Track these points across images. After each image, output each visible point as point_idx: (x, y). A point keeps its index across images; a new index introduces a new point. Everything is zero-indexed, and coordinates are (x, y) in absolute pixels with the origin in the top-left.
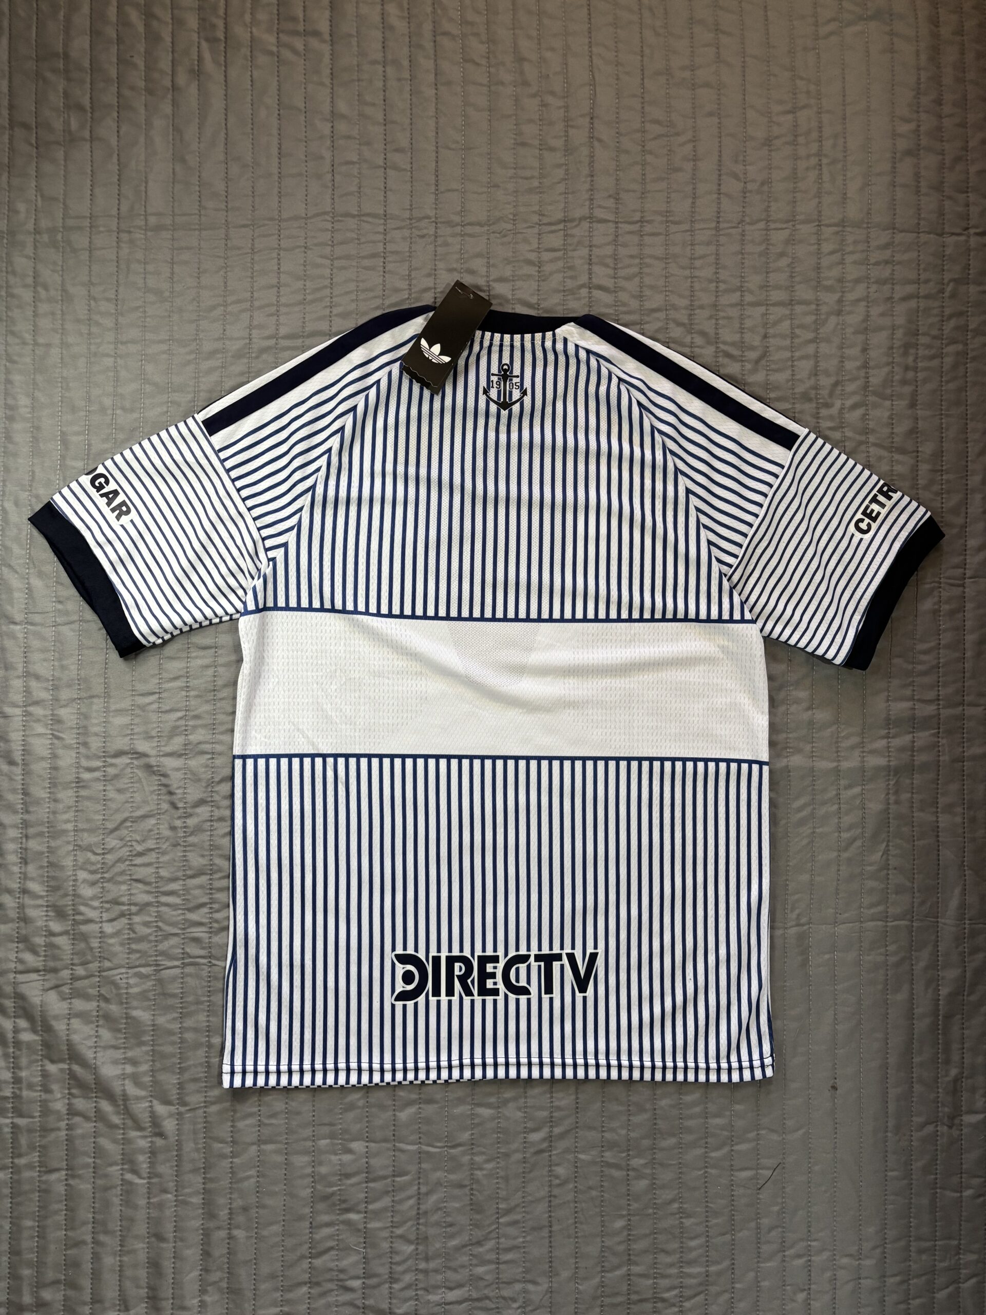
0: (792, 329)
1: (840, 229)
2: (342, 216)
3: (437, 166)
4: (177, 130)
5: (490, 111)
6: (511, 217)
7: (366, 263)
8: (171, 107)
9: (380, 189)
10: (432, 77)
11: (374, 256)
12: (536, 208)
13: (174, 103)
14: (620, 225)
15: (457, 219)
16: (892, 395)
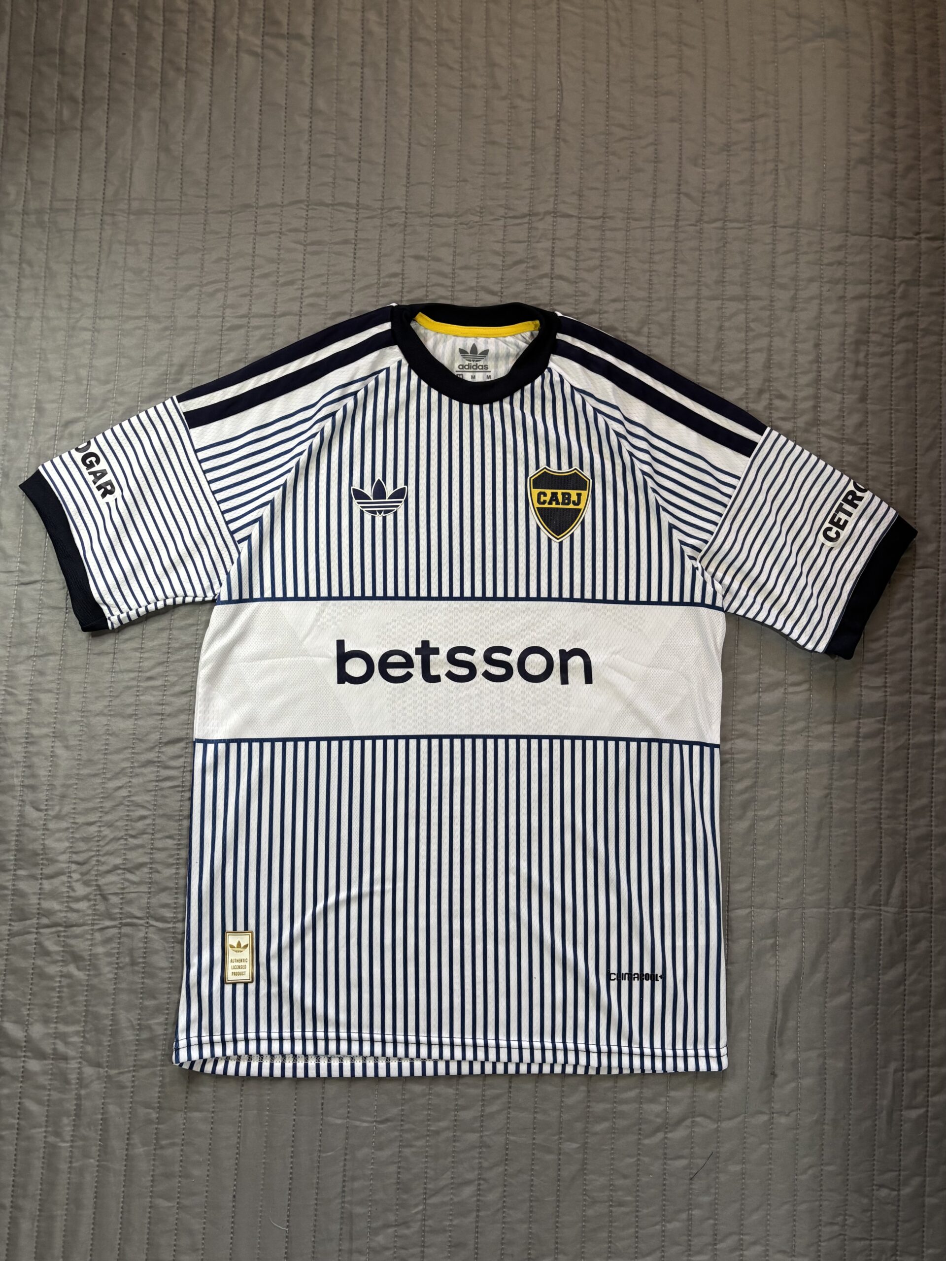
0: (747, 323)
1: (795, 230)
2: (316, 205)
3: (409, 161)
4: (163, 123)
5: (461, 111)
6: (478, 209)
7: (337, 248)
8: (158, 101)
9: (352, 180)
10: (407, 79)
11: (346, 242)
12: (503, 202)
13: (162, 98)
14: (583, 220)
15: (426, 210)
16: (843, 389)
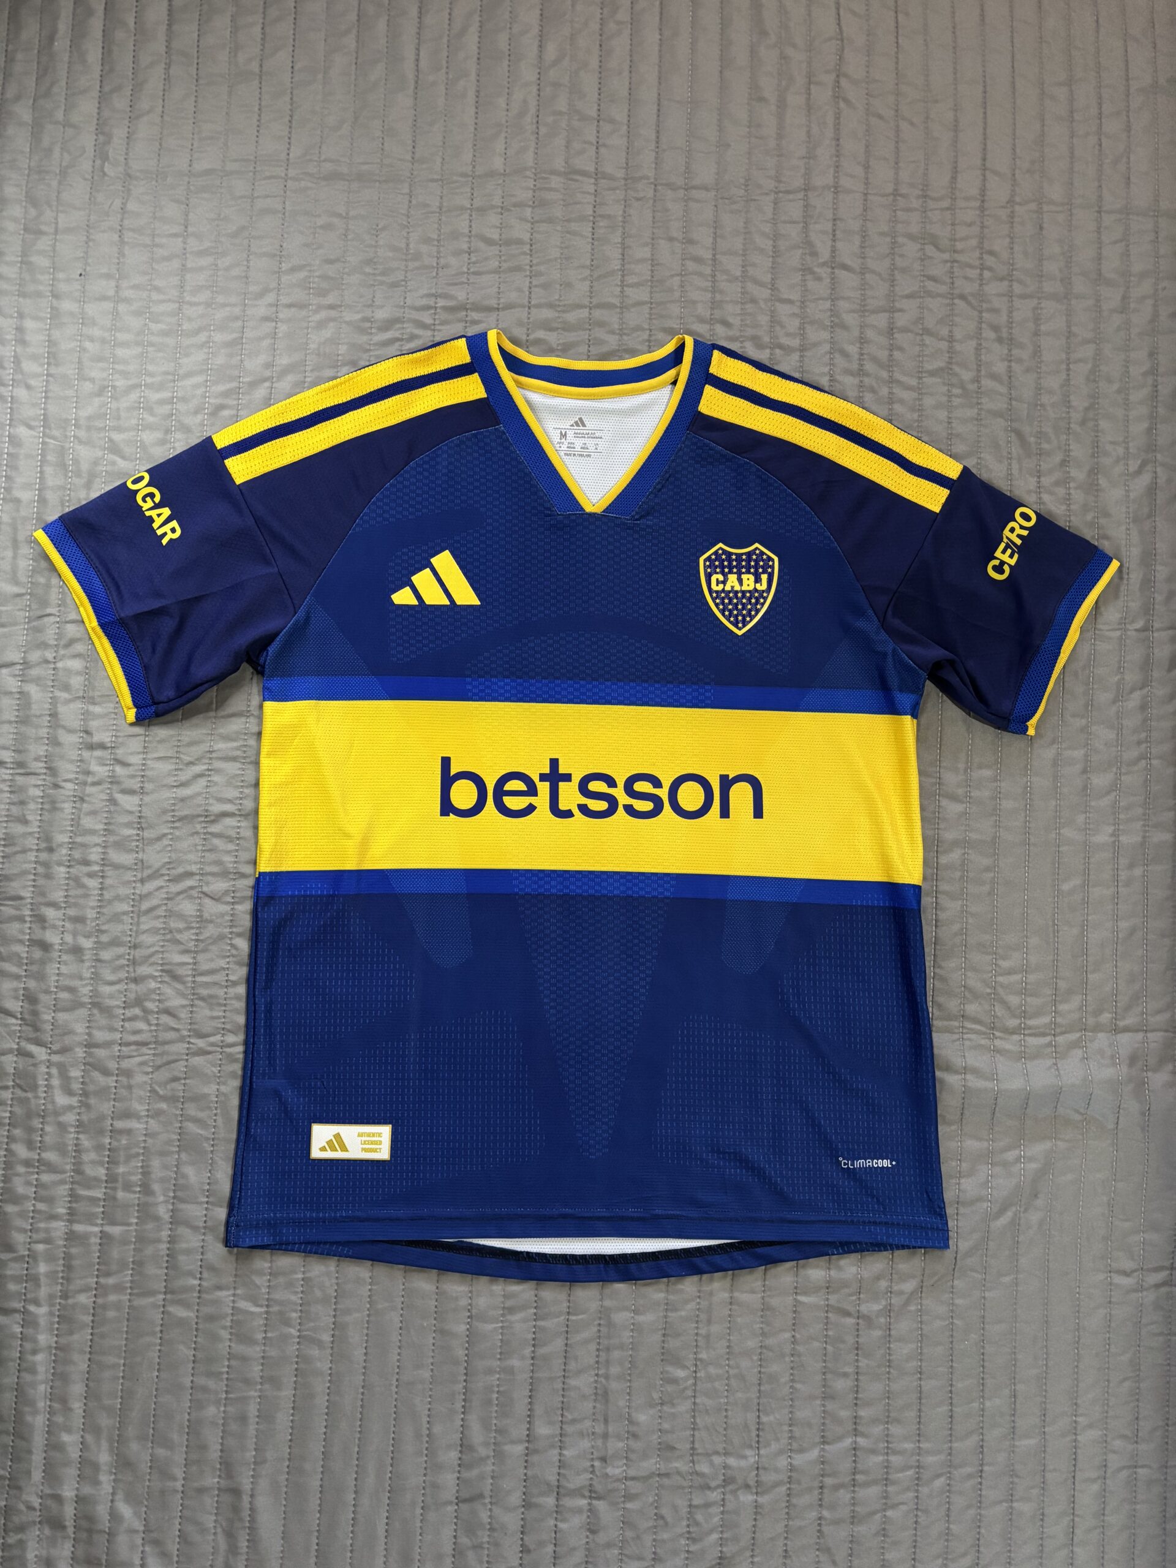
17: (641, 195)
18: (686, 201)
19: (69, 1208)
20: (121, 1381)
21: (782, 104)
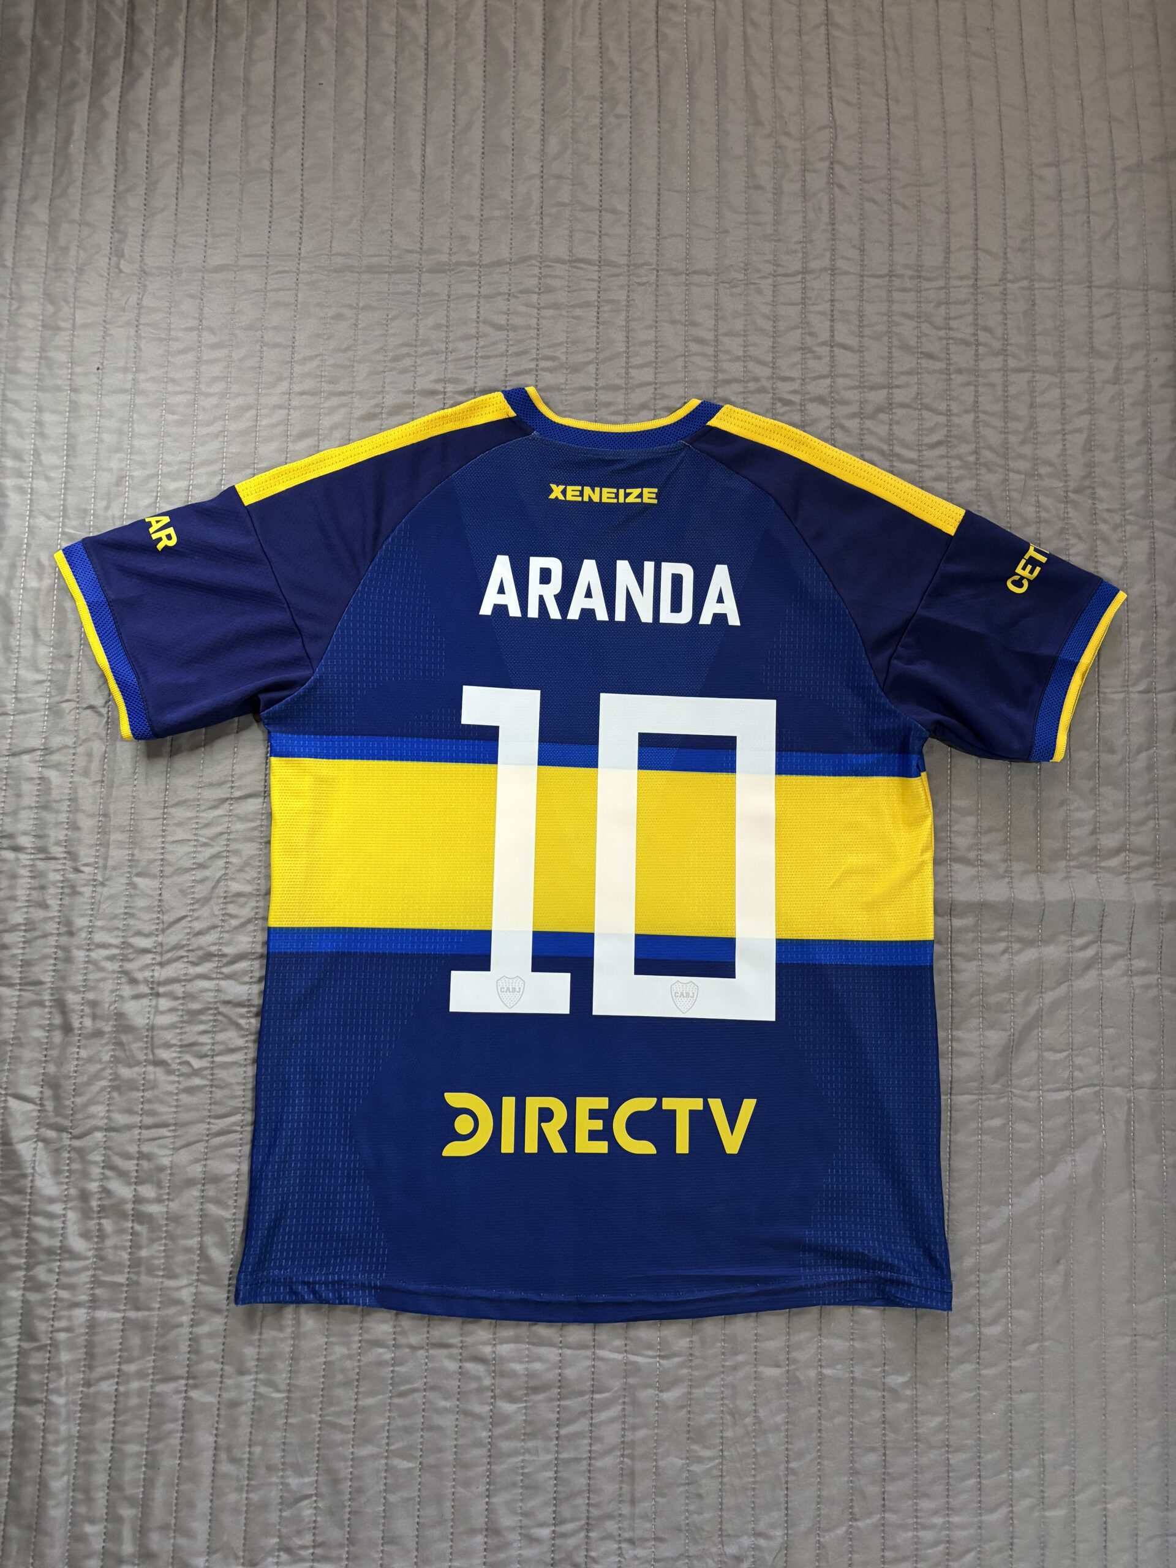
17: (644, 280)
18: (687, 285)
19: (92, 1295)
20: (143, 1469)
21: (778, 191)
